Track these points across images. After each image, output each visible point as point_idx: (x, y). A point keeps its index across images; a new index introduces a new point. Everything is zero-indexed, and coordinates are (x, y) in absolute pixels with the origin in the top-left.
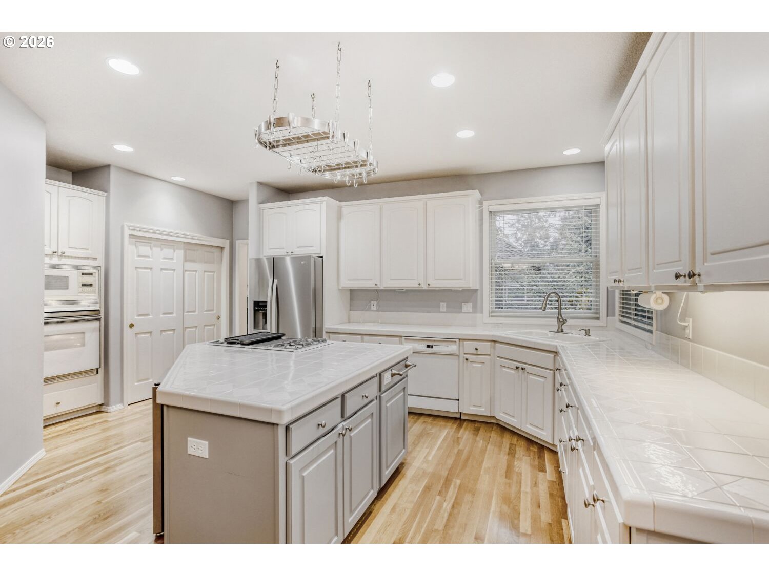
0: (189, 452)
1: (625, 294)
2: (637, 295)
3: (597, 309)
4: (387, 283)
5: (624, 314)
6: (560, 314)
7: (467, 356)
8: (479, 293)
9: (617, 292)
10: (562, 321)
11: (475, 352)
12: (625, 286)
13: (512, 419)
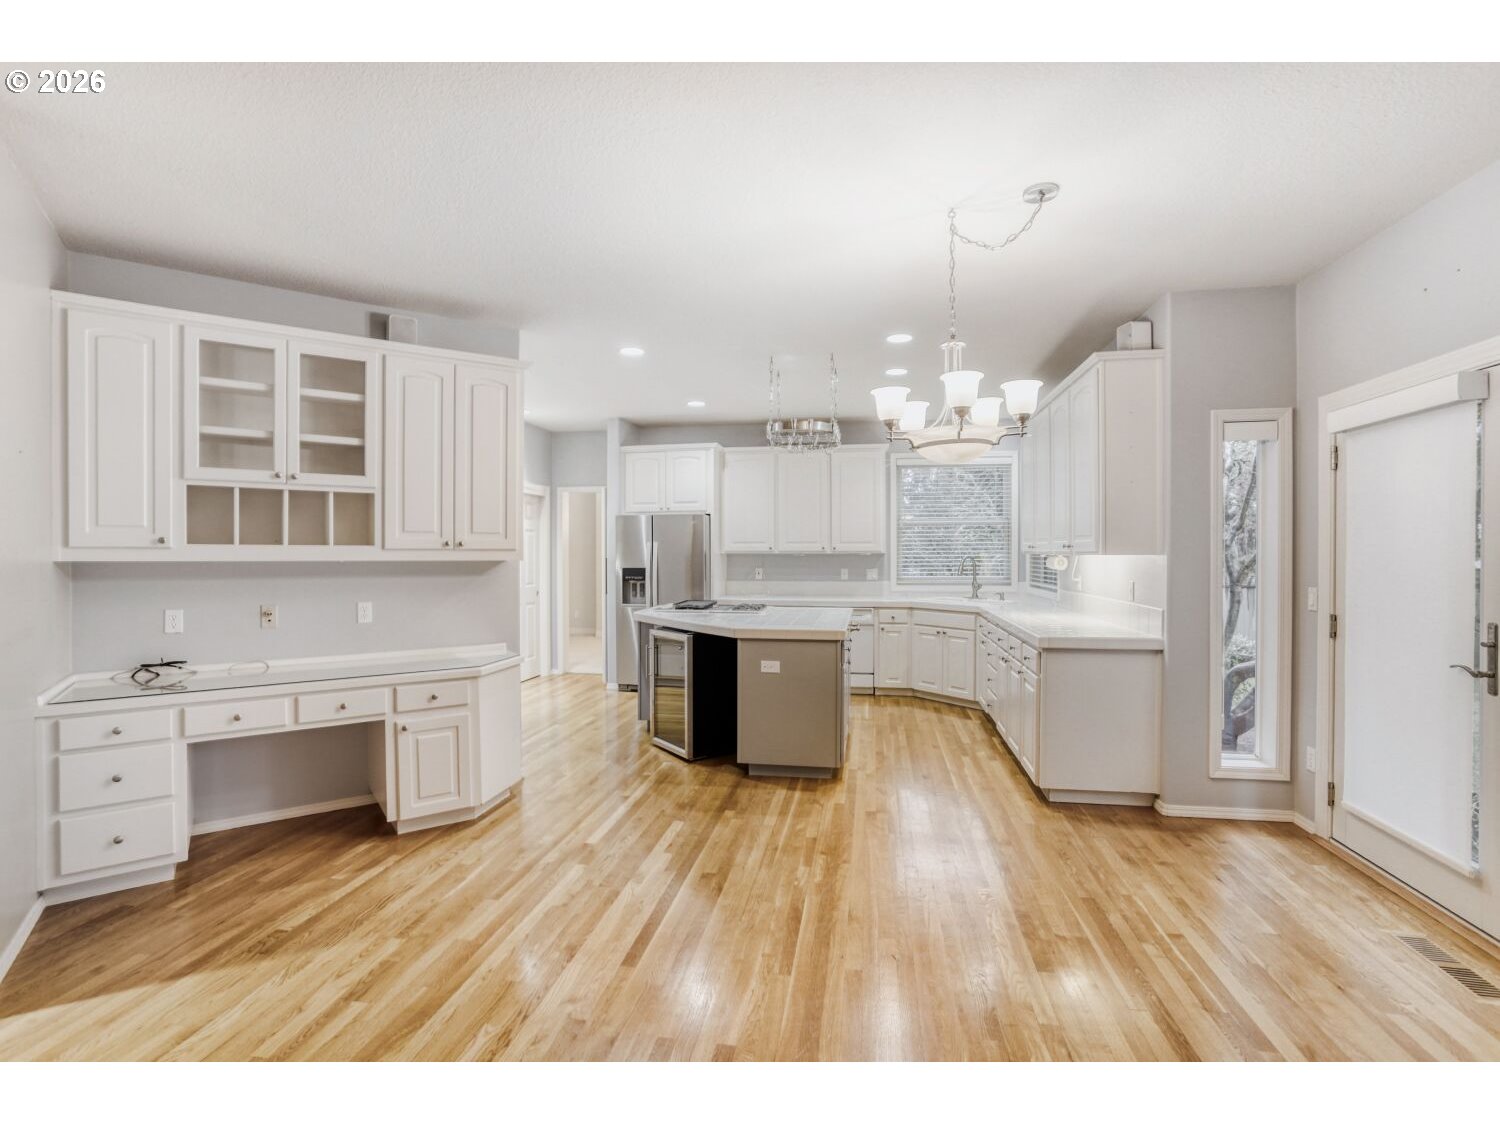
0: (762, 671)
1: (1035, 558)
2: (1045, 559)
3: (1009, 574)
4: (784, 547)
5: (1035, 578)
6: (975, 579)
7: (882, 626)
8: (886, 556)
9: (1028, 556)
10: (976, 586)
11: (891, 621)
12: (1037, 551)
13: (932, 686)
